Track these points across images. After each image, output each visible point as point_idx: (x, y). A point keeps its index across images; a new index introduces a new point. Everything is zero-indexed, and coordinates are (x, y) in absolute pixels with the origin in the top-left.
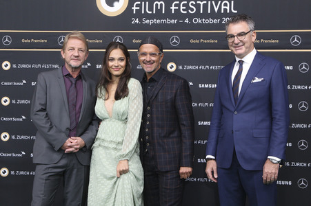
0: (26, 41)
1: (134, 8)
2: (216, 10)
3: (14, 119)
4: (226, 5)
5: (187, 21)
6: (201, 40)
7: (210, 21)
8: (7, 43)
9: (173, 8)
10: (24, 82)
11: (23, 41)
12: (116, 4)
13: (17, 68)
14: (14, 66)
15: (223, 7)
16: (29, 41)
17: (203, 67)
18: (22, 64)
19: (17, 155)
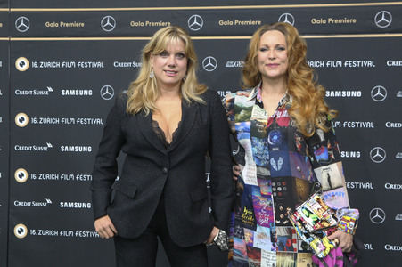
0: (52, 25)
3: (35, 149)
6: (330, 20)
8: (23, 28)
10: (50, 89)
11: (48, 25)
13: (38, 69)
14: (35, 65)
16: (57, 25)
17: (333, 64)
18: (46, 61)
19: (40, 204)
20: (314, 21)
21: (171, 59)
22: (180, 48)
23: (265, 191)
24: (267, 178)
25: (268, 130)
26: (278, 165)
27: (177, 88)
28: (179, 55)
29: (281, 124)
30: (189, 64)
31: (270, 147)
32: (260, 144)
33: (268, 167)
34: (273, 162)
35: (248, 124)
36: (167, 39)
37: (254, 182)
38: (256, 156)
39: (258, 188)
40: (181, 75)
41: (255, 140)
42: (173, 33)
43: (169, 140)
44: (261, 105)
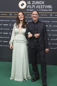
1: (28, 7)
2: (47, 7)
4: (49, 6)
5: (40, 10)
7: (46, 10)
9: (37, 7)
12: (23, 6)
15: (49, 7)
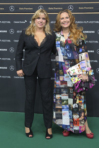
20: (80, 8)
21: (41, 20)
22: (44, 17)
23: (67, 63)
24: (67, 59)
25: (65, 45)
26: (70, 55)
27: (43, 29)
28: (43, 19)
29: (69, 43)
30: (47, 21)
31: (66, 50)
32: (63, 49)
33: (67, 56)
34: (68, 54)
35: (59, 42)
36: (40, 13)
37: (63, 61)
38: (62, 53)
39: (64, 63)
40: (44, 25)
41: (62, 48)
42: (42, 11)
43: (39, 45)
44: (63, 36)
